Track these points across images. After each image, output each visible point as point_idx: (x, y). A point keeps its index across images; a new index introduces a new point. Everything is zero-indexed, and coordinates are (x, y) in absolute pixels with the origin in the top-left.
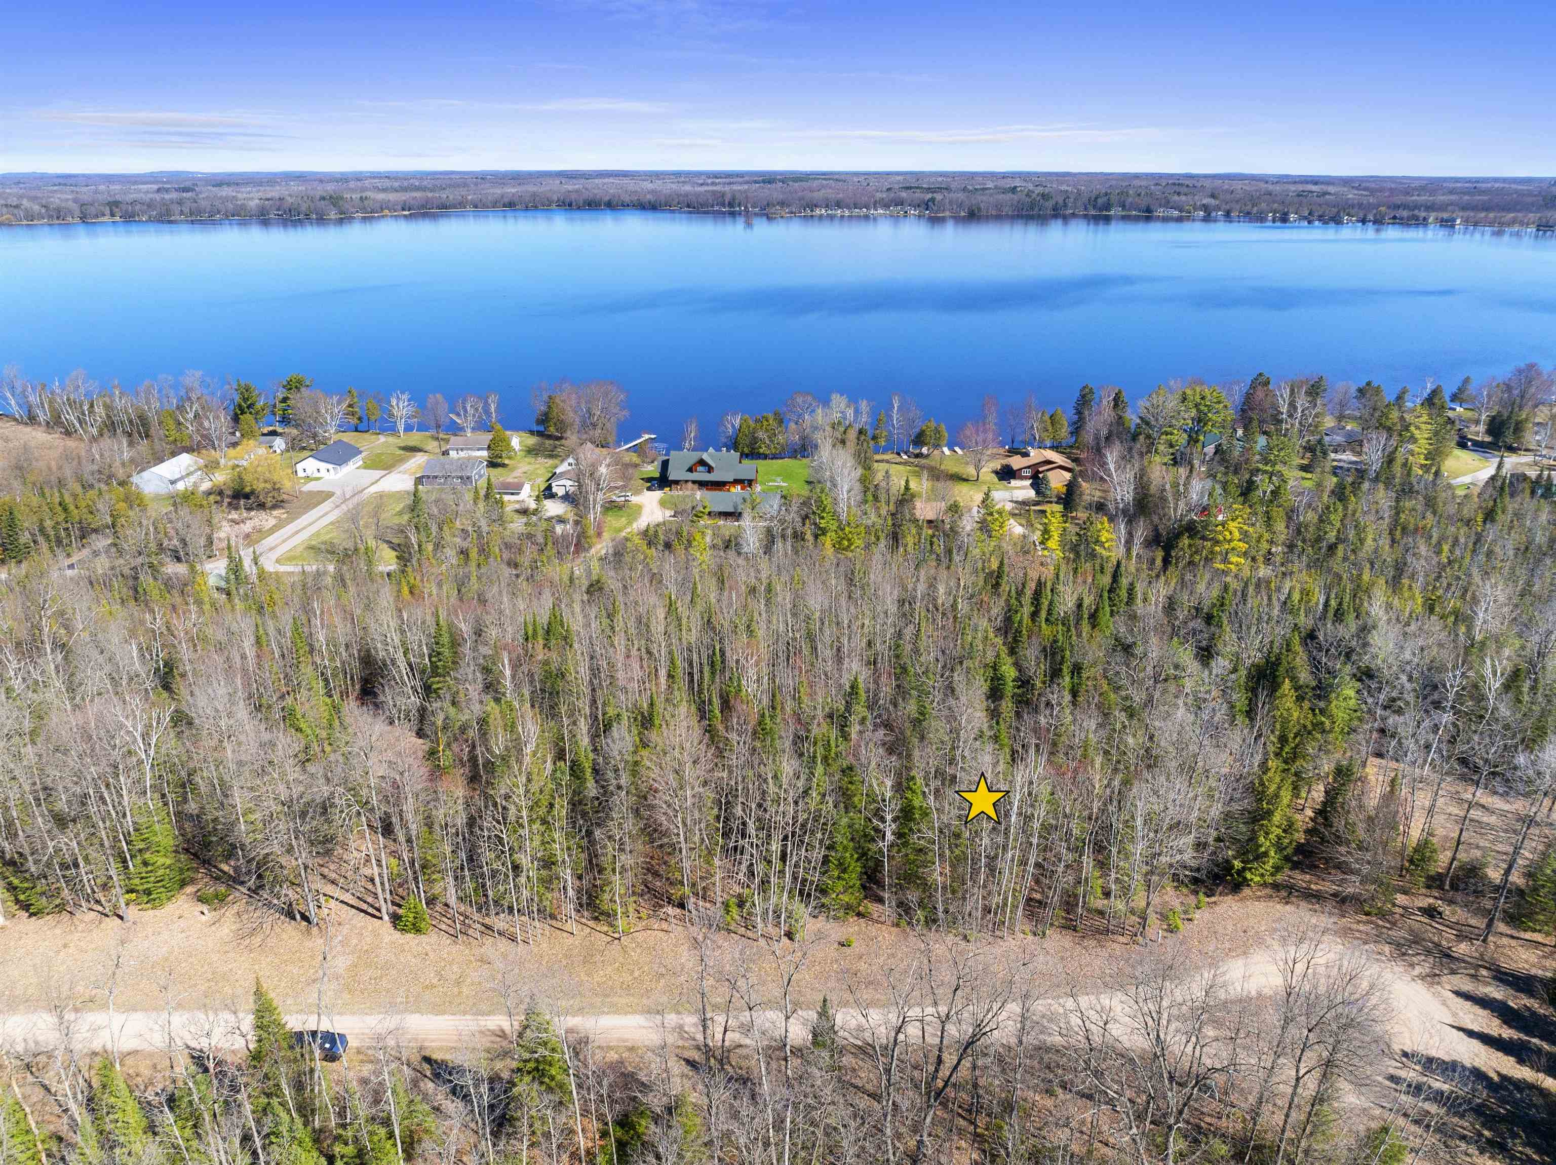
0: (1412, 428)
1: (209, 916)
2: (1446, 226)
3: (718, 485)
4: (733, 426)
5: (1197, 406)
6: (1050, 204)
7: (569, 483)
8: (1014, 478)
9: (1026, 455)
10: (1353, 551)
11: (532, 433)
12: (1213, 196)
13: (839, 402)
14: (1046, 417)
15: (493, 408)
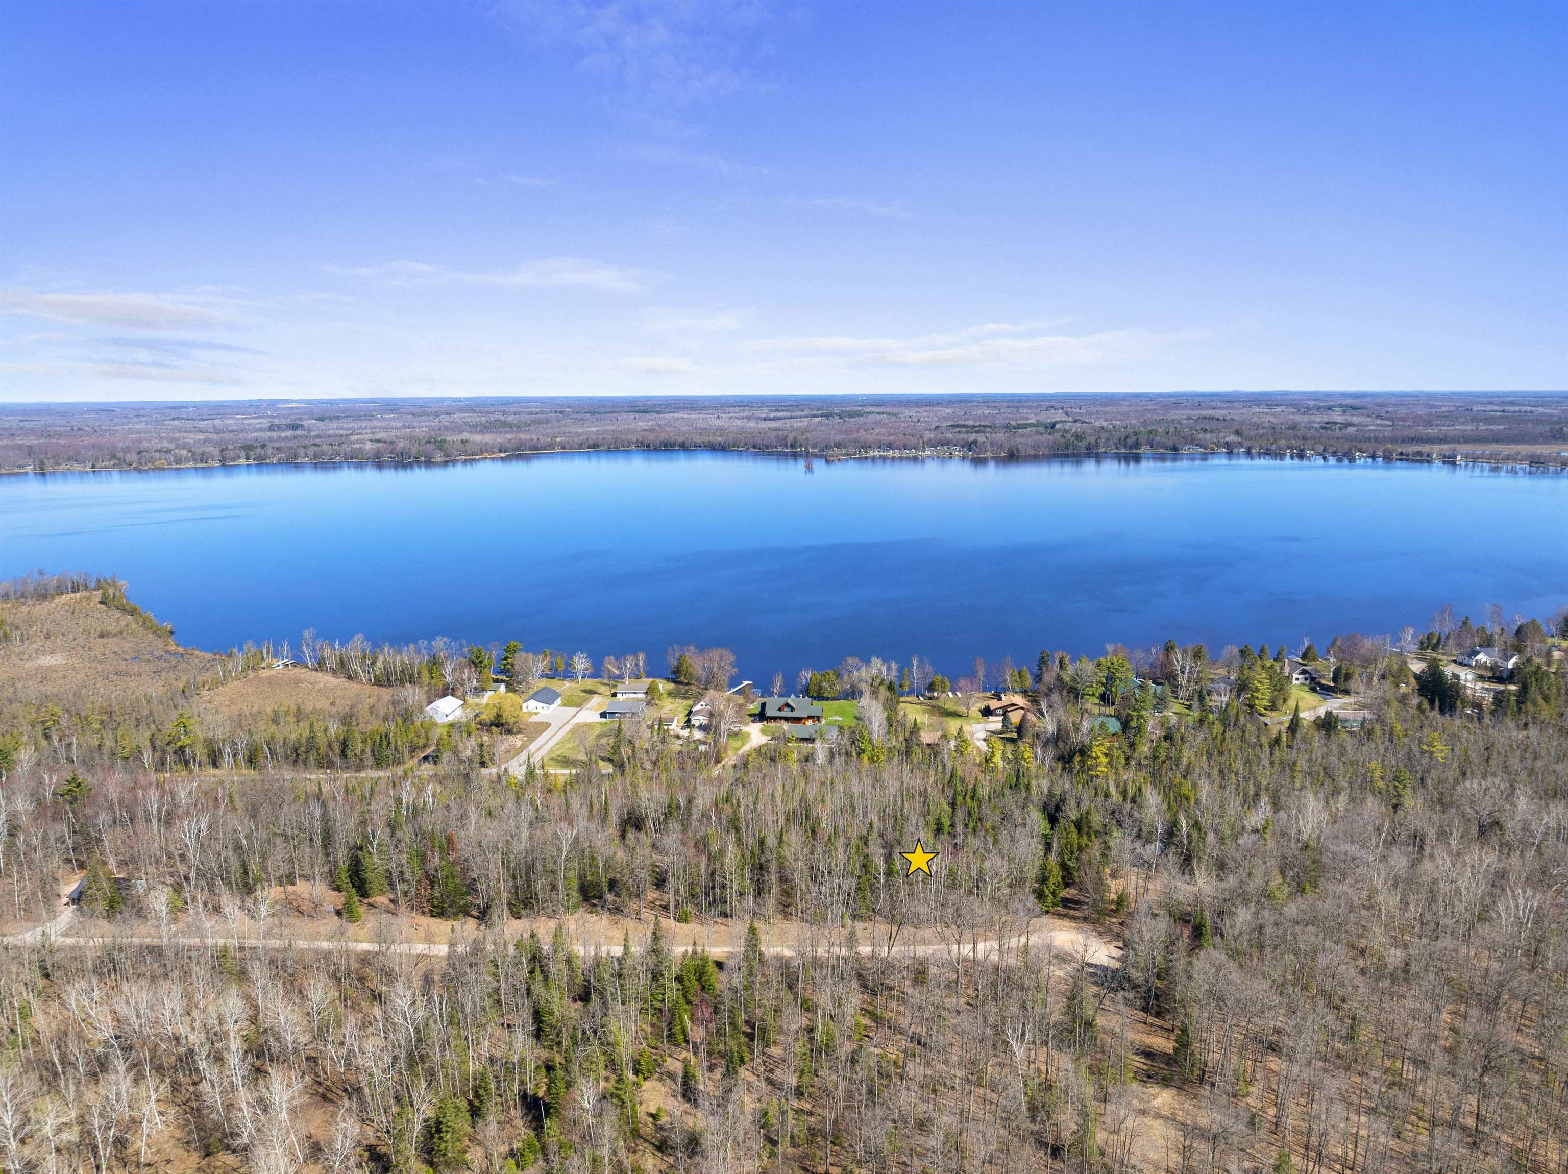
0: (1256, 682)
2: (1449, 463)
3: (798, 720)
4: (806, 678)
5: (1108, 669)
6: (1083, 444)
7: (701, 718)
8: (991, 715)
9: (1000, 699)
11: (668, 679)
12: (1237, 433)
14: (1016, 673)
15: (641, 663)
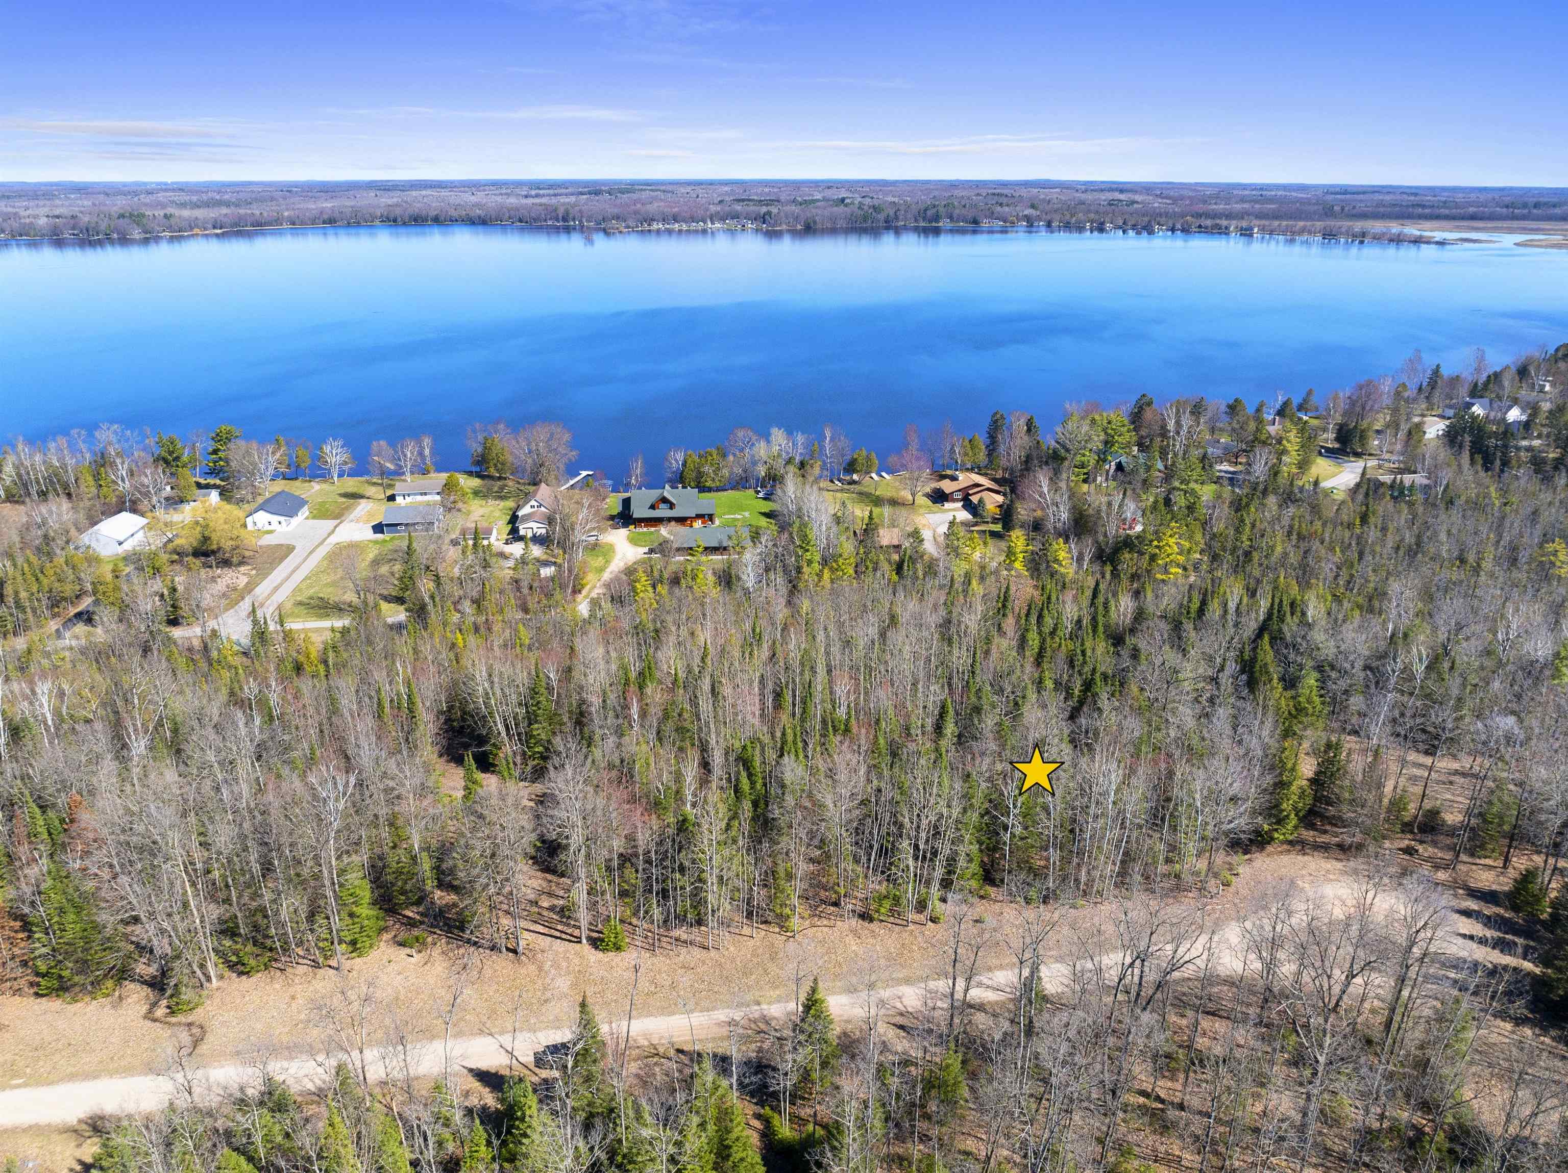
0: (1285, 442)
1: (417, 957)
2: (1245, 235)
3: (681, 520)
4: (676, 460)
5: (1105, 430)
6: (881, 217)
7: (534, 525)
8: (947, 501)
9: (954, 479)
10: (1266, 557)
11: (470, 474)
12: (1033, 206)
13: (778, 436)
14: (967, 443)
15: (427, 452)
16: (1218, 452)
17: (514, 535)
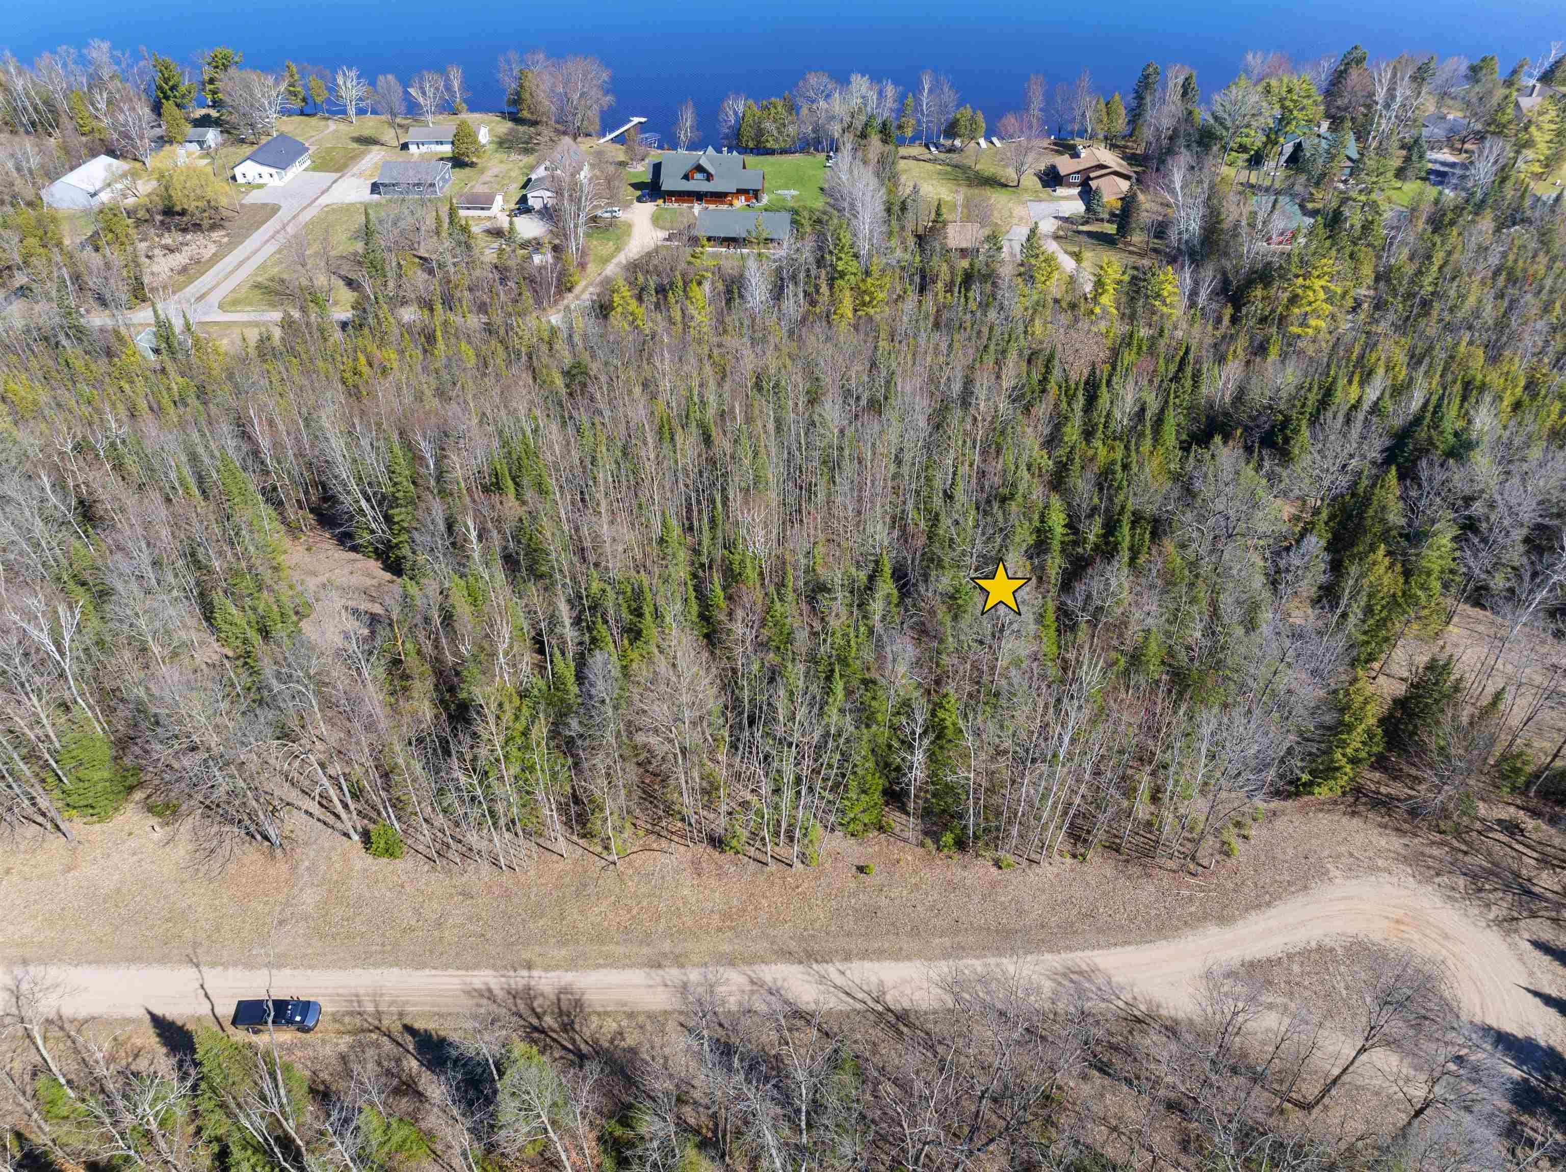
0: (1534, 128)
1: (160, 833)
3: (719, 197)
4: (736, 113)
5: (1282, 100)
7: (547, 193)
8: (1061, 185)
9: (1075, 155)
10: (1451, 310)
11: (503, 115)
13: (860, 84)
14: (1102, 106)
15: (456, 85)
16: (1439, 132)
17: (523, 207)
